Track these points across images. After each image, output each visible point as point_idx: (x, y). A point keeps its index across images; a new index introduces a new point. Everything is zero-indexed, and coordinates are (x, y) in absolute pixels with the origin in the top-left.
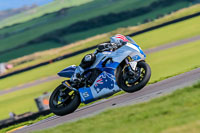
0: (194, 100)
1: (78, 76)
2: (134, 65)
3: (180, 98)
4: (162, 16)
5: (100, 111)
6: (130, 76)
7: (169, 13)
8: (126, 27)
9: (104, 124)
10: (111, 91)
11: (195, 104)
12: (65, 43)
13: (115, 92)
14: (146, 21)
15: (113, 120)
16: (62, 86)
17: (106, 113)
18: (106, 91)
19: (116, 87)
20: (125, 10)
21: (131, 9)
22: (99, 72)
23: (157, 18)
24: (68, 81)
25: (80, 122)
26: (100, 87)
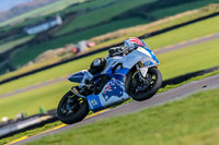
1: (87, 82)
2: (144, 71)
5: (189, 94)
9: (194, 108)
10: (120, 99)
12: (153, 19)
15: (203, 104)
16: (70, 93)
17: (195, 96)
18: (114, 99)
19: (125, 95)
22: (108, 78)
24: (77, 88)
25: (167, 105)
26: (109, 94)
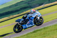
0: (33, 36)
2: (39, 18)
3: (29, 35)
4: (23, 12)
6: (38, 21)
7: (25, 11)
8: (13, 15)
11: (33, 37)
13: (33, 26)
14: (19, 13)
19: (34, 24)
20: (13, 10)
21: (14, 10)
23: (22, 12)
24: (19, 23)
